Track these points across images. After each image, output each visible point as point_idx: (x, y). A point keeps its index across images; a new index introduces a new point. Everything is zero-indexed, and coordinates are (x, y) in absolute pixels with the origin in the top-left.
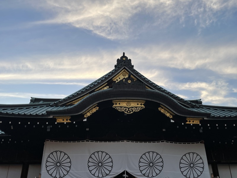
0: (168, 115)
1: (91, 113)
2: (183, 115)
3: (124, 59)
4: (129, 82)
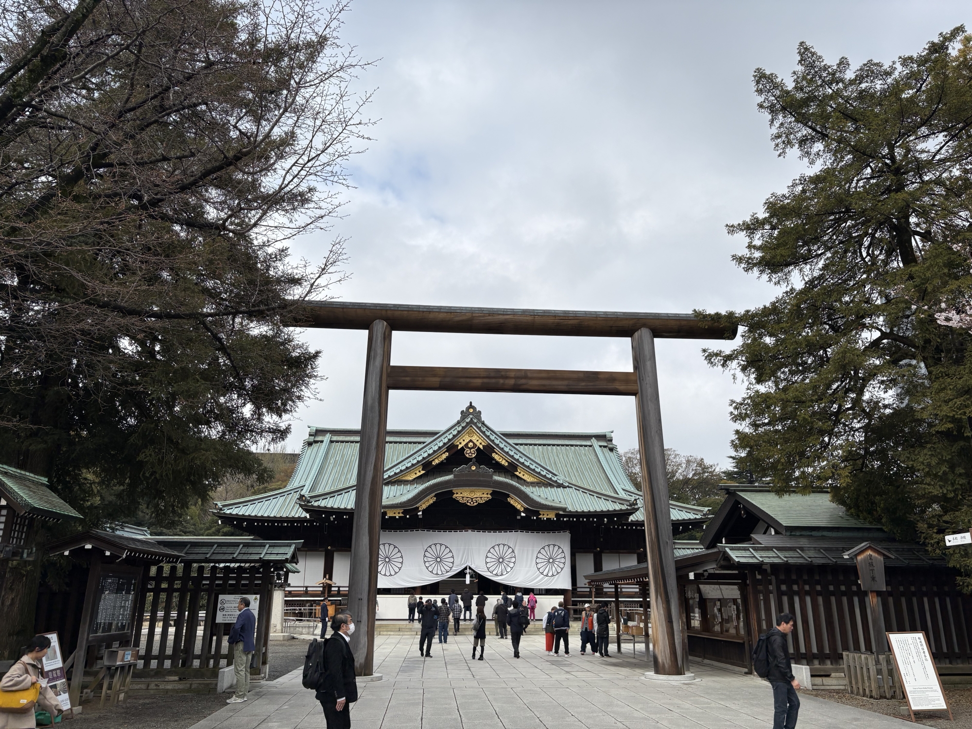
0: (519, 507)
1: (427, 504)
2: (534, 508)
3: (471, 410)
4: (474, 468)
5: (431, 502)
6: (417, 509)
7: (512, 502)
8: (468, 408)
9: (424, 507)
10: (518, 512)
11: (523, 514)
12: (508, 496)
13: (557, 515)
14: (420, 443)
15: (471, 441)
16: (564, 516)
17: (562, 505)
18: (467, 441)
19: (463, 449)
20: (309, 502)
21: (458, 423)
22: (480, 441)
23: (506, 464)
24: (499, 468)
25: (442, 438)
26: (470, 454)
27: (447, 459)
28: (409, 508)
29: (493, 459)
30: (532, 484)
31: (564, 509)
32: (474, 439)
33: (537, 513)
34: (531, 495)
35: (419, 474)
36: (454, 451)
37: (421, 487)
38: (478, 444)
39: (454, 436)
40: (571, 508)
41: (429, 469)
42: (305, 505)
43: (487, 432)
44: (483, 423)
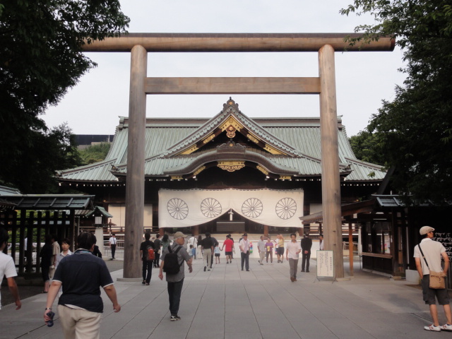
0: (264, 172)
1: (200, 171)
2: (276, 173)
3: (231, 103)
4: (231, 145)
5: (202, 169)
6: (192, 174)
7: (260, 169)
8: (228, 102)
9: (197, 173)
10: (265, 176)
11: (268, 177)
12: (257, 165)
13: (292, 177)
14: (195, 127)
15: (231, 126)
16: (297, 178)
17: (296, 170)
18: (228, 126)
19: (225, 132)
20: (117, 170)
21: (222, 113)
22: (238, 126)
23: (257, 142)
24: (251, 144)
25: (210, 124)
26: (231, 135)
27: (214, 139)
28: (186, 174)
29: (247, 139)
30: (276, 156)
31: (297, 173)
32: (234, 124)
33: (278, 176)
34: (273, 164)
35: (194, 150)
36: (218, 133)
37: (194, 159)
38: (236, 128)
39: (219, 122)
40: (302, 172)
41: (202, 147)
42: (115, 172)
43: (242, 120)
44: (240, 113)
